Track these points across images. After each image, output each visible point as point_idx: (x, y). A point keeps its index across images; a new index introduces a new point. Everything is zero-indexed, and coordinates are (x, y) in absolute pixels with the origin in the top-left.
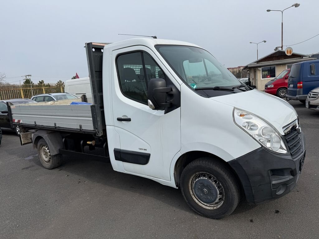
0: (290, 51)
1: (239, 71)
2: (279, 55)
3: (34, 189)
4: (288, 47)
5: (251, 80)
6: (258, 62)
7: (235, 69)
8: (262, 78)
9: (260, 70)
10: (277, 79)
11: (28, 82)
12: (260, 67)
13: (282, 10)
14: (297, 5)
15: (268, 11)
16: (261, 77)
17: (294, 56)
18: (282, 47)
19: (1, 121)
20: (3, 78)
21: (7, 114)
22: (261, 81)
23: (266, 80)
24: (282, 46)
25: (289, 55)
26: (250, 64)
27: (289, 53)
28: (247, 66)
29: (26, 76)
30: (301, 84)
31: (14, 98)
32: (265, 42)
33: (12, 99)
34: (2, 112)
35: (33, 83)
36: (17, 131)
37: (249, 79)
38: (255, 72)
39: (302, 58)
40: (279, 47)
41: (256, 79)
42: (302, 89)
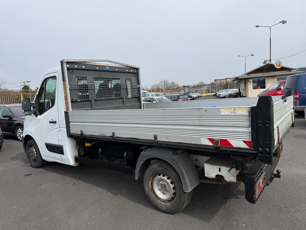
0: (279, 64)
1: (227, 82)
2: (268, 68)
3: (40, 198)
4: (276, 60)
5: (241, 91)
6: (249, 74)
7: (222, 80)
8: (253, 89)
9: (251, 81)
10: (269, 90)
11: (26, 88)
12: (251, 78)
13: (270, 26)
14: (284, 22)
15: (257, 26)
16: (251, 88)
17: (283, 69)
18: (270, 61)
19: (1, 125)
20: (3, 83)
21: (9, 118)
22: (252, 92)
23: (257, 91)
24: (270, 59)
25: (278, 67)
26: (241, 76)
27: (278, 66)
28: (238, 78)
29: (24, 82)
30: (297, 95)
31: (14, 103)
32: (253, 55)
33: (12, 103)
34: (4, 117)
35: (31, 89)
36: (17, 135)
37: (239, 90)
38: (246, 83)
39: (291, 71)
40: (267, 61)
41: (247, 90)
42: (298, 100)
